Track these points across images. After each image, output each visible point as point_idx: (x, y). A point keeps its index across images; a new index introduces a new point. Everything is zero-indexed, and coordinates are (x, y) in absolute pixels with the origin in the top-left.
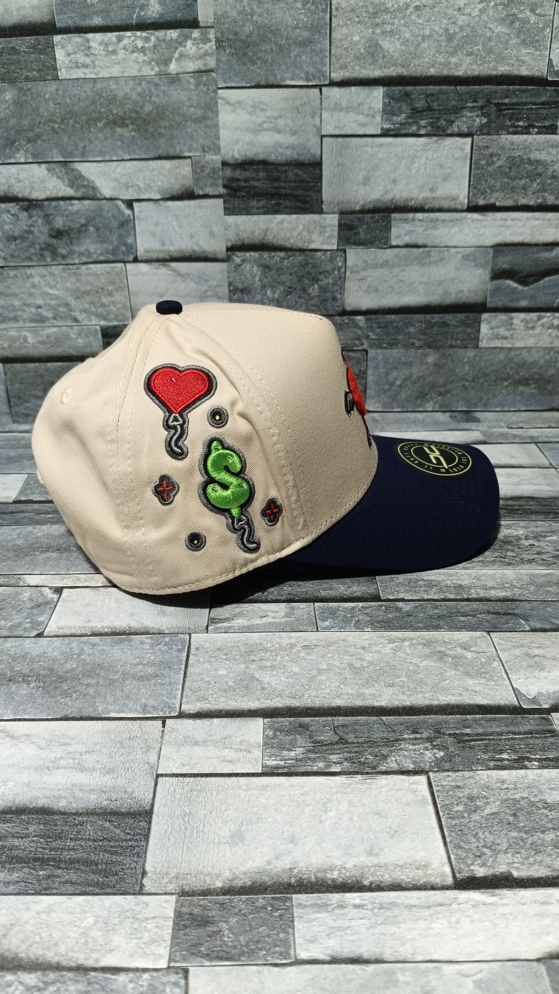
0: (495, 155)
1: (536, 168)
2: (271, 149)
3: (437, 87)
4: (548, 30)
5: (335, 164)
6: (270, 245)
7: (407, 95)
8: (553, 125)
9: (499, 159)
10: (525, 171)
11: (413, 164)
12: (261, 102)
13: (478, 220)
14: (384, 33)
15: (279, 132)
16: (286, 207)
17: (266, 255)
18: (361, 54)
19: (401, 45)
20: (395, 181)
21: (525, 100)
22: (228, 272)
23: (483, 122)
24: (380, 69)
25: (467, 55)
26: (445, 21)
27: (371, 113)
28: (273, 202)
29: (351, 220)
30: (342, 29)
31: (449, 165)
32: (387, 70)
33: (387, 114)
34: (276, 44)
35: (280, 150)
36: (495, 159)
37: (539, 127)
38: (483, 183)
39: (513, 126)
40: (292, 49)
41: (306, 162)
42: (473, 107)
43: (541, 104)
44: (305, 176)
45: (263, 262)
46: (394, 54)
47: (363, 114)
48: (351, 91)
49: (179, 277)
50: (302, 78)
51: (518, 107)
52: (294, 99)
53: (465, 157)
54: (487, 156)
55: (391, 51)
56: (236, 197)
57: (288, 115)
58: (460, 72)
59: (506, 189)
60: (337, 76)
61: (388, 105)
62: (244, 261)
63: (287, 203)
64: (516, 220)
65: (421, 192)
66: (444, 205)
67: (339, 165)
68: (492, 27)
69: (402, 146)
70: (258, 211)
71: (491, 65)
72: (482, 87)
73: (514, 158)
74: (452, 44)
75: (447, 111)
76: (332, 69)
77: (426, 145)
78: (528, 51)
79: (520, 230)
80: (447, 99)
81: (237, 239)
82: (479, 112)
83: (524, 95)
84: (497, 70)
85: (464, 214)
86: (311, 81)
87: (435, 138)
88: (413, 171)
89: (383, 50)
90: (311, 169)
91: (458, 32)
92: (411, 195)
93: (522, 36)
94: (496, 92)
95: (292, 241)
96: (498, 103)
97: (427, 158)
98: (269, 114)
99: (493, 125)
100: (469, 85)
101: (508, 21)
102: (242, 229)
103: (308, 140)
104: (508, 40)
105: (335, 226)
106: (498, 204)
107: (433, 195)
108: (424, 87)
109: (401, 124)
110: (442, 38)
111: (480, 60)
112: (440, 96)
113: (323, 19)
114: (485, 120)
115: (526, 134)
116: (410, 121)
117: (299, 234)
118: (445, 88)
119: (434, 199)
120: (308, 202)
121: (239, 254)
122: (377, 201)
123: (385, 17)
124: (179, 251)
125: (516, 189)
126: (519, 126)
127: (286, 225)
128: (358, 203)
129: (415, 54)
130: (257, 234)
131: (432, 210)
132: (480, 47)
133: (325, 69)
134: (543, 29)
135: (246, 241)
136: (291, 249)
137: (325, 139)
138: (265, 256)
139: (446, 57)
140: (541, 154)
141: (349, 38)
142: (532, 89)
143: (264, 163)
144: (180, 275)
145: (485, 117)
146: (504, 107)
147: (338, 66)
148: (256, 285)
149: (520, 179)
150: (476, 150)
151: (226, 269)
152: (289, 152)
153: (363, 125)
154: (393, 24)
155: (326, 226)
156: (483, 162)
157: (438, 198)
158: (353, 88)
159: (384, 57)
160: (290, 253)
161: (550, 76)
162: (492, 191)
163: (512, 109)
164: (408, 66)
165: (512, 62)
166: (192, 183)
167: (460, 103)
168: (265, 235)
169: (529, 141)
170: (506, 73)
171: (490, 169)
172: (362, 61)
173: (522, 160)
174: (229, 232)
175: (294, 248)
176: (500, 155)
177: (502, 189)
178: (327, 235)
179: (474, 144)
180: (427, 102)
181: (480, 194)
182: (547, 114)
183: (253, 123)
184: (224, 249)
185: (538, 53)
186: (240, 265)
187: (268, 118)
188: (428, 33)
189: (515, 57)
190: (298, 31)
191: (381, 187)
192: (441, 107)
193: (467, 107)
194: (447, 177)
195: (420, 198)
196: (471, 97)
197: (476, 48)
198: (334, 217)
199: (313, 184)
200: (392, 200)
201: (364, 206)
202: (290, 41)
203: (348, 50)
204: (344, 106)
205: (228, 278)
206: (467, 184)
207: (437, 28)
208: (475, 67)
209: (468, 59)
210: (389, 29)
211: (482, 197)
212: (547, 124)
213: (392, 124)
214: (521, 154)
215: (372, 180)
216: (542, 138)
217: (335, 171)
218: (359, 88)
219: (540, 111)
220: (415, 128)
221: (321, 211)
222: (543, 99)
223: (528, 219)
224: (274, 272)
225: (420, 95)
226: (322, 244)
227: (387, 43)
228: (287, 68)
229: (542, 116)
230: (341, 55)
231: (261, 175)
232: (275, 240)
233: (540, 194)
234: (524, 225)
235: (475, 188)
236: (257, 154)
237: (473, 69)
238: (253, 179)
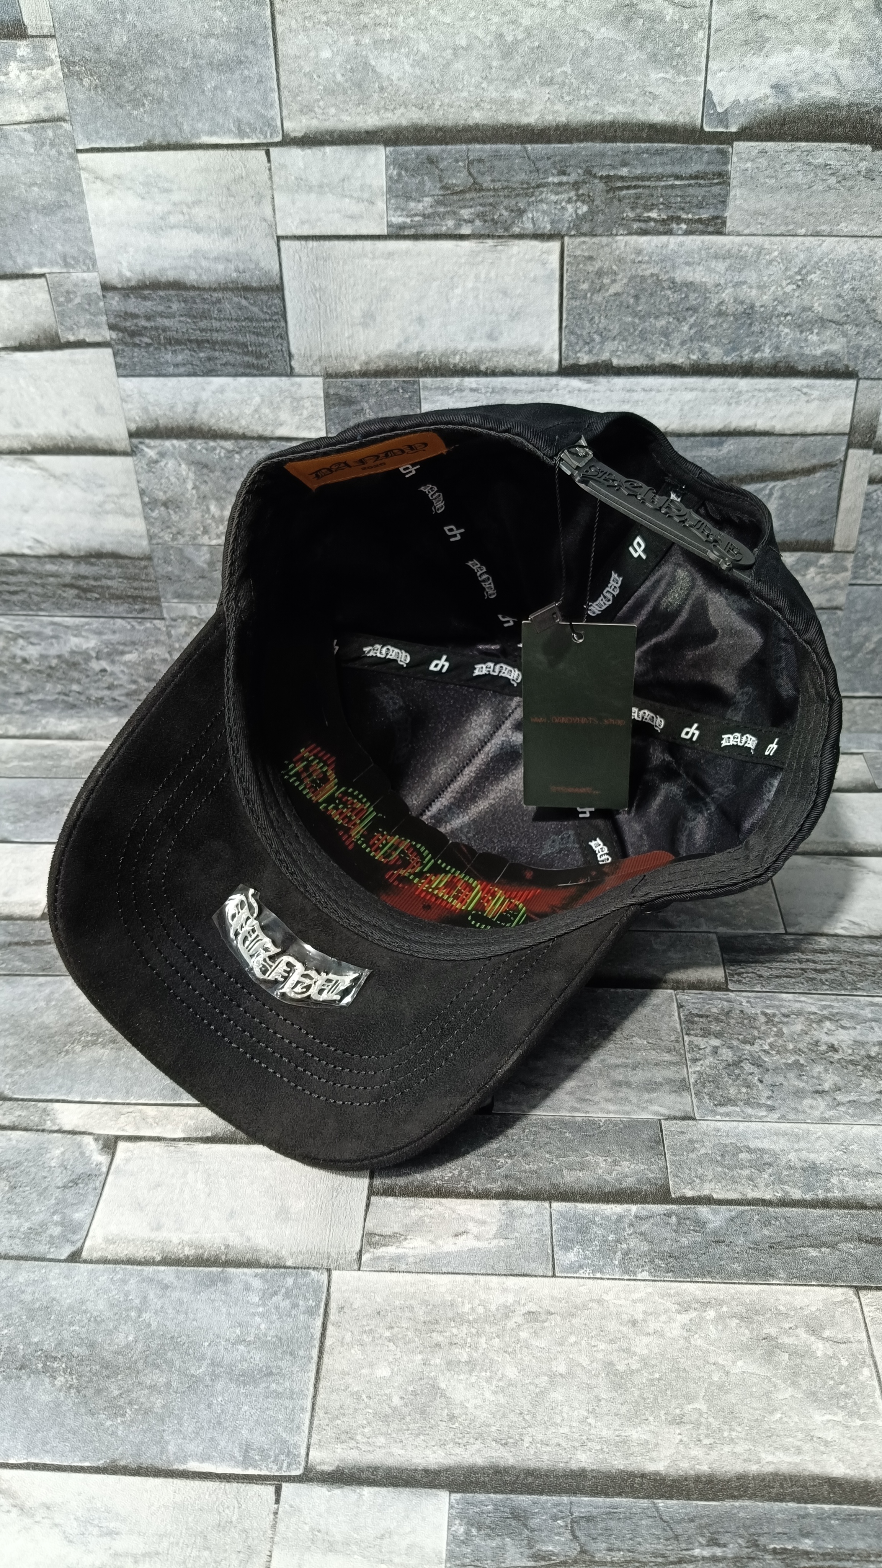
0: (607, 274)
1: (687, 297)
2: (186, 261)
3: (488, 147)
4: (701, 34)
5: (308, 288)
6: (206, 429)
7: (432, 161)
8: (717, 217)
9: (614, 281)
10: (665, 303)
11: (452, 289)
12: (159, 176)
13: (579, 390)
14: (377, 43)
15: (199, 230)
16: (225, 364)
17: (199, 444)
18: (338, 84)
19: (412, 66)
20: (420, 320)
21: (660, 170)
22: (136, 472)
23: (580, 212)
24: (377, 112)
25: (542, 84)
26: (496, 19)
27: (366, 195)
28: (202, 355)
29: (347, 389)
30: (296, 36)
31: (518, 291)
32: (389, 115)
33: (397, 196)
34: (175, 68)
35: (204, 263)
36: (606, 281)
37: (688, 222)
38: (587, 324)
39: (639, 219)
40: (206, 76)
41: (254, 285)
42: (561, 184)
43: (691, 177)
44: (255, 309)
45: (197, 456)
46: (401, 83)
47: (351, 197)
48: (325, 153)
49: (52, 480)
50: (230, 131)
51: (647, 183)
52: (220, 170)
53: (549, 277)
54: (592, 275)
55: (394, 78)
56: (135, 345)
57: (210, 198)
58: (531, 118)
59: (631, 334)
60: (296, 126)
61: (397, 181)
62: (162, 455)
63: (228, 357)
64: (651, 390)
65: (472, 339)
66: (516, 363)
67: (315, 290)
68: (588, 29)
69: (429, 256)
70: (176, 371)
71: (591, 104)
72: (575, 145)
73: (643, 278)
74: (512, 63)
75: (510, 191)
76: (285, 113)
77: (474, 254)
78: (661, 75)
79: (662, 408)
80: (510, 169)
81: (145, 417)
82: (572, 194)
83: (658, 159)
84: (602, 113)
85: (553, 380)
86: (249, 137)
87: (490, 242)
88: (454, 302)
89: (378, 76)
90: (265, 297)
91: (522, 41)
92: (452, 346)
93: (650, 47)
94: (603, 155)
95: (243, 423)
96: (608, 176)
97: (477, 277)
98: (176, 197)
99: (601, 217)
100: (549, 142)
101: (621, 18)
102: (152, 400)
103: (253, 246)
104: (621, 55)
105: (318, 398)
106: (615, 362)
107: (493, 345)
108: (464, 147)
109: (424, 216)
110: (493, 52)
111: (569, 94)
112: (496, 163)
113: (259, 17)
114: (585, 208)
115: (665, 233)
116: (442, 209)
117: (256, 411)
118: (503, 147)
119: (496, 351)
120: (266, 356)
121: (152, 442)
122: (391, 355)
123: (377, 12)
124: (46, 436)
125: (649, 336)
126: (650, 219)
127: (230, 395)
128: (355, 358)
129: (442, 83)
130: (179, 409)
131: (493, 373)
132: (567, 68)
133: (272, 113)
134: (691, 33)
135: (162, 422)
136: (244, 437)
137: (283, 243)
138: (199, 448)
139: (502, 88)
140: (694, 271)
141: (312, 54)
142: (674, 149)
143: (177, 286)
144: (55, 477)
145: (583, 202)
146: (619, 184)
147: (295, 107)
148: (188, 496)
149: (656, 317)
150: (568, 263)
151: (132, 468)
152: (220, 267)
153: (352, 217)
154: (394, 26)
155: (302, 398)
156: (585, 286)
157: (502, 350)
158: (328, 149)
159: (382, 89)
160: (243, 443)
161: (708, 124)
162: (604, 339)
163: (635, 187)
164: (429, 107)
165: (632, 96)
166: (52, 320)
167: (534, 175)
168: (195, 412)
169: (671, 246)
170: (621, 118)
171: (598, 298)
172: (341, 98)
173: (658, 282)
174: (130, 406)
175: (249, 434)
176: (616, 274)
177: (622, 336)
178: (305, 413)
179: (566, 253)
180: (470, 174)
181: (581, 343)
182: (704, 197)
183: (148, 214)
184: (125, 435)
185: (683, 79)
186: (156, 462)
187: (175, 204)
188: (464, 43)
189: (638, 86)
190: (213, 41)
191: (396, 331)
192: (498, 185)
193: (549, 184)
194: (517, 314)
195: (470, 350)
196: (554, 163)
197: (559, 70)
198: (316, 383)
199: (270, 324)
200: (419, 353)
201: (367, 363)
202: (201, 62)
203: (311, 78)
204: (314, 182)
205: (138, 482)
206: (557, 325)
207: (480, 33)
208: (559, 107)
209: (545, 93)
210: (387, 36)
211: (587, 348)
212: (704, 216)
213: (408, 216)
214: (656, 270)
215: (379, 319)
216: (695, 241)
217: (310, 302)
218: (339, 148)
219: (691, 191)
220: (451, 223)
221: (291, 373)
222: (695, 168)
223: (673, 389)
224: (218, 474)
225: (457, 161)
226: (298, 428)
227: (386, 62)
228: (201, 113)
229: (695, 200)
230: (300, 86)
231: (175, 307)
232: (213, 421)
233: (695, 345)
234: (667, 401)
235: (572, 333)
236: (165, 270)
237: (557, 112)
238: (161, 315)
